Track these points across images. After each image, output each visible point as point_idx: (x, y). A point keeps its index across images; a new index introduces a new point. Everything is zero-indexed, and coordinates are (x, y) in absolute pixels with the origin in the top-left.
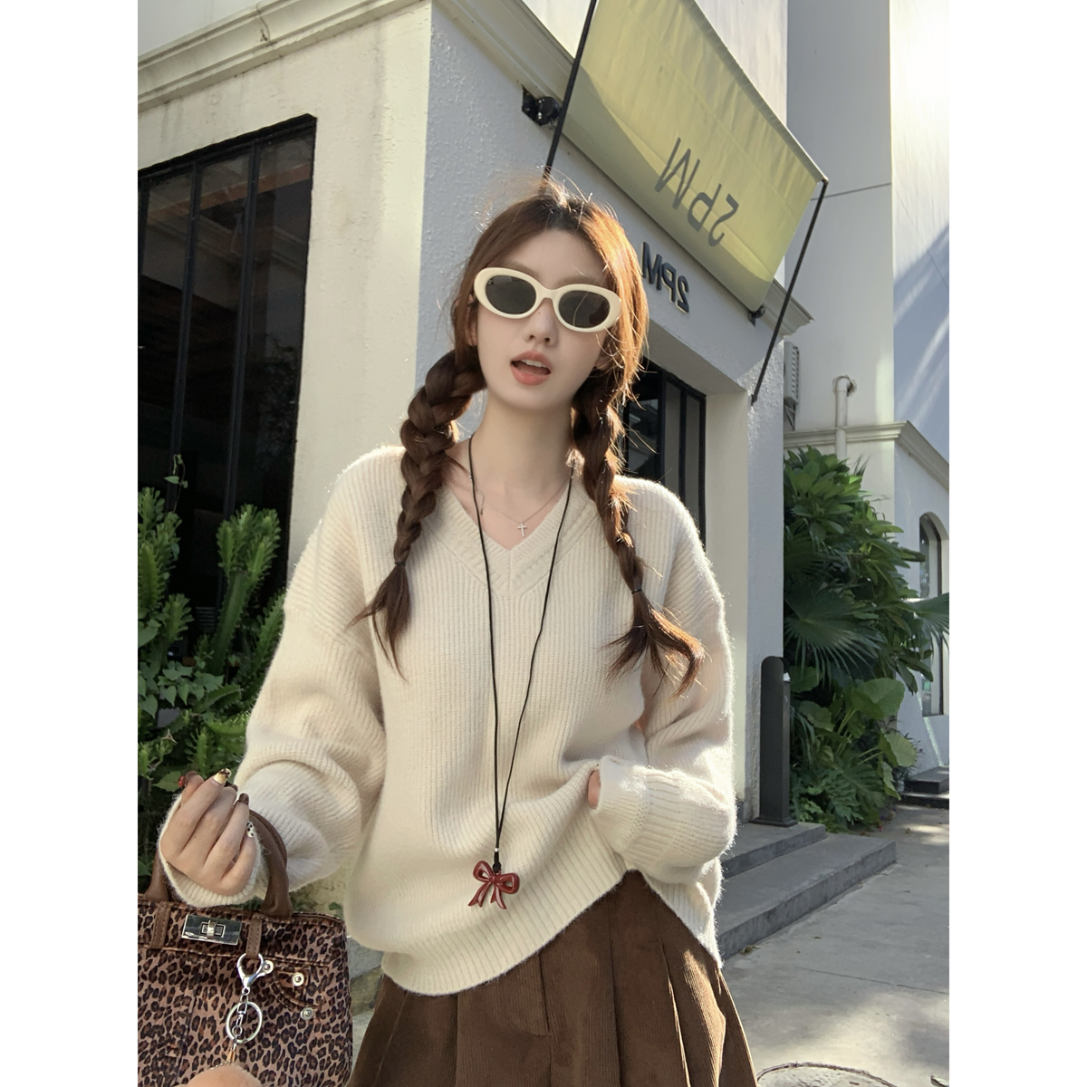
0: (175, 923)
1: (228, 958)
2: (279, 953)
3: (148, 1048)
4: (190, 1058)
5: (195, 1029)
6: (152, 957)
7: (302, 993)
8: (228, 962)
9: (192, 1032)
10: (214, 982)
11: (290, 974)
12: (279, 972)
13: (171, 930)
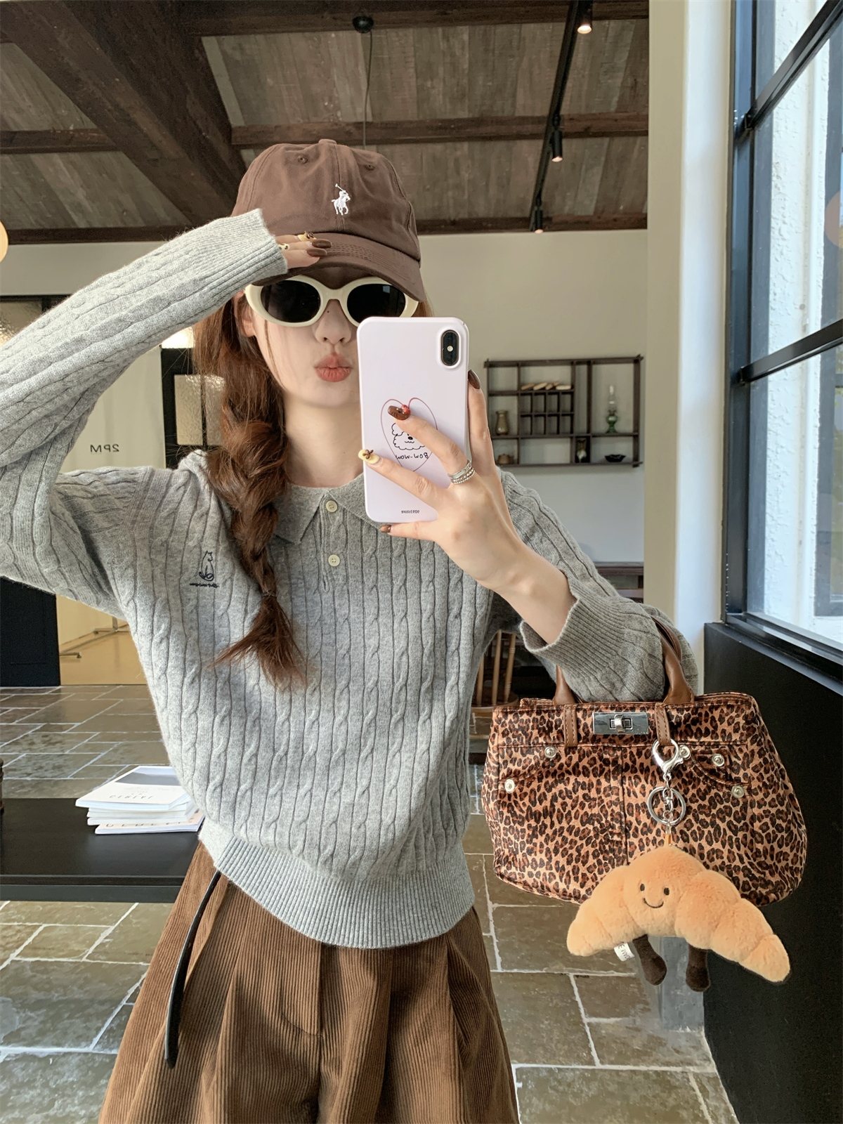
0: (583, 722)
1: (644, 748)
2: (691, 737)
3: (591, 834)
4: (636, 841)
5: (632, 815)
6: (571, 754)
7: (726, 773)
8: (644, 752)
9: (629, 818)
10: (636, 771)
11: (709, 756)
12: (697, 755)
13: (581, 728)
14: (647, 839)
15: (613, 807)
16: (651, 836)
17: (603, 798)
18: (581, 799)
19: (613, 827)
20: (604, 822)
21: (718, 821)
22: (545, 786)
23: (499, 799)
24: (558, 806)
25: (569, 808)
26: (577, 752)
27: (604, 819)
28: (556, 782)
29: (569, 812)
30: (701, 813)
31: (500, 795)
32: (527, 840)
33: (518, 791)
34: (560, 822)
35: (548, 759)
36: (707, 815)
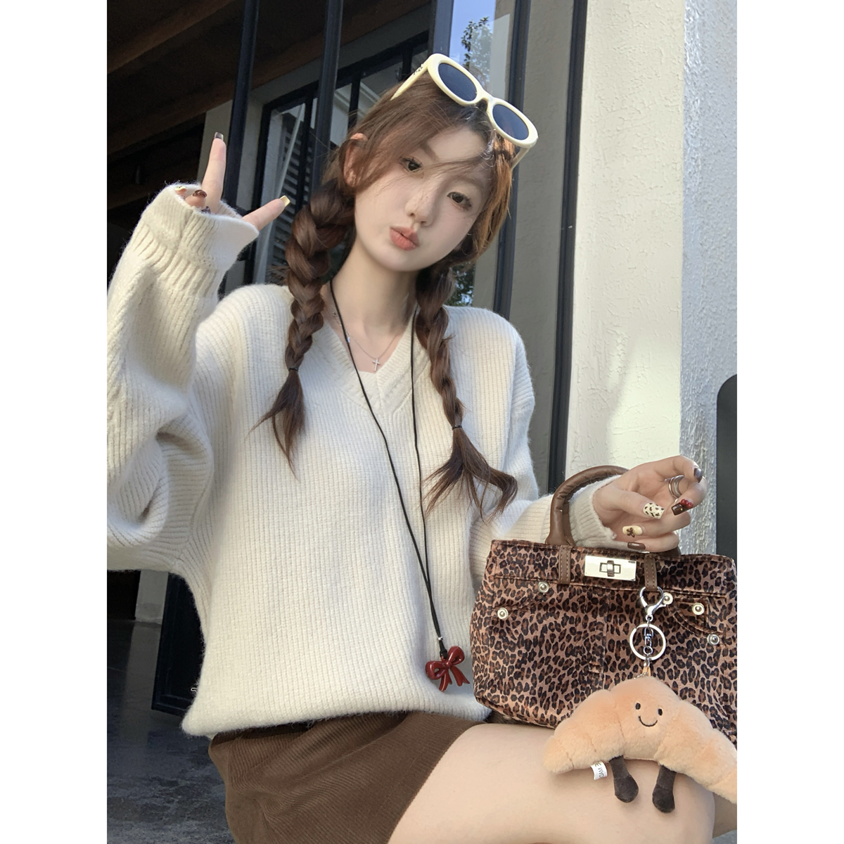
0: (576, 563)
1: (630, 592)
2: (676, 586)
4: (612, 675)
5: (612, 651)
6: (563, 591)
7: (705, 621)
8: (630, 595)
9: (609, 653)
10: (622, 611)
11: (690, 604)
12: (679, 603)
13: (574, 568)
15: (596, 641)
17: (588, 632)
19: (594, 660)
20: (586, 654)
22: (537, 617)
23: (491, 625)
24: (547, 636)
25: (557, 640)
26: (568, 589)
27: (586, 652)
28: (547, 615)
29: (557, 643)
31: (493, 621)
33: (511, 619)
35: (541, 593)
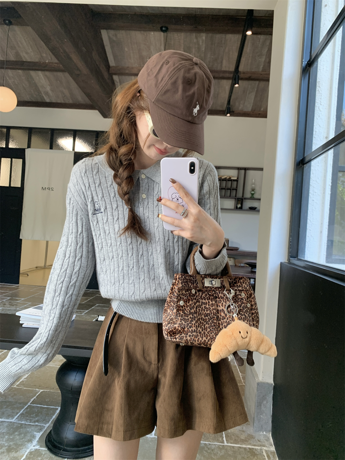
0: (202, 282)
2: (235, 288)
3: (208, 320)
11: (241, 294)
12: (237, 293)
13: (202, 284)
14: (224, 321)
15: (214, 311)
16: (225, 320)
17: (211, 307)
18: (204, 308)
19: (214, 318)
20: (211, 316)
21: (246, 314)
22: (194, 303)
24: (198, 310)
25: (201, 311)
27: (211, 315)
28: (197, 302)
29: (201, 312)
30: (241, 311)
32: (189, 323)
33: (185, 305)
34: (199, 316)
36: (242, 312)
